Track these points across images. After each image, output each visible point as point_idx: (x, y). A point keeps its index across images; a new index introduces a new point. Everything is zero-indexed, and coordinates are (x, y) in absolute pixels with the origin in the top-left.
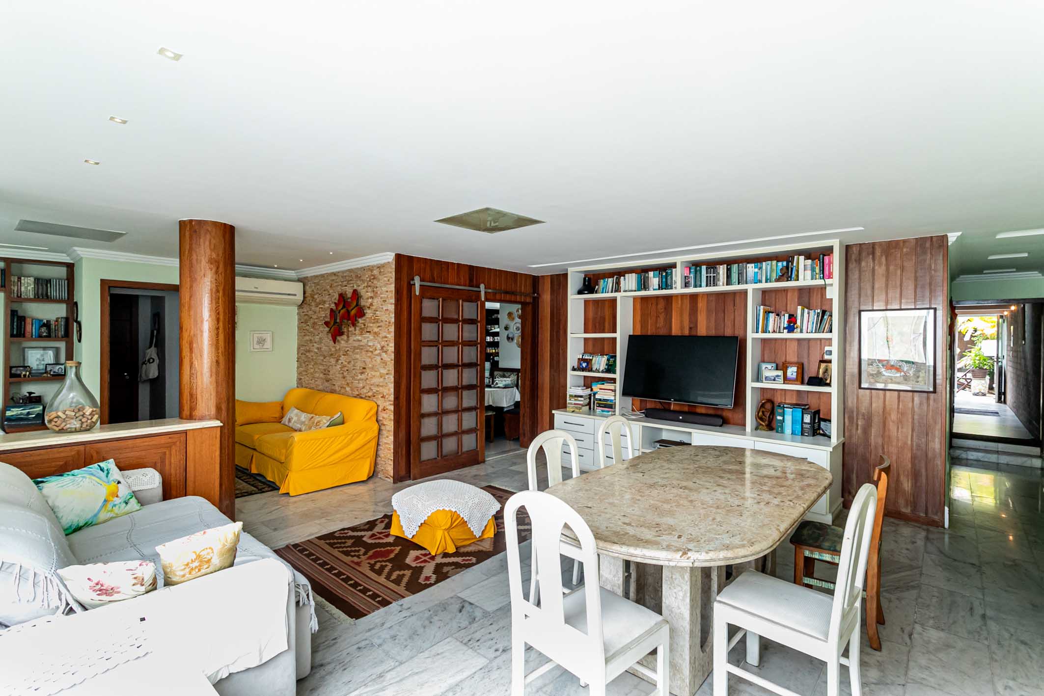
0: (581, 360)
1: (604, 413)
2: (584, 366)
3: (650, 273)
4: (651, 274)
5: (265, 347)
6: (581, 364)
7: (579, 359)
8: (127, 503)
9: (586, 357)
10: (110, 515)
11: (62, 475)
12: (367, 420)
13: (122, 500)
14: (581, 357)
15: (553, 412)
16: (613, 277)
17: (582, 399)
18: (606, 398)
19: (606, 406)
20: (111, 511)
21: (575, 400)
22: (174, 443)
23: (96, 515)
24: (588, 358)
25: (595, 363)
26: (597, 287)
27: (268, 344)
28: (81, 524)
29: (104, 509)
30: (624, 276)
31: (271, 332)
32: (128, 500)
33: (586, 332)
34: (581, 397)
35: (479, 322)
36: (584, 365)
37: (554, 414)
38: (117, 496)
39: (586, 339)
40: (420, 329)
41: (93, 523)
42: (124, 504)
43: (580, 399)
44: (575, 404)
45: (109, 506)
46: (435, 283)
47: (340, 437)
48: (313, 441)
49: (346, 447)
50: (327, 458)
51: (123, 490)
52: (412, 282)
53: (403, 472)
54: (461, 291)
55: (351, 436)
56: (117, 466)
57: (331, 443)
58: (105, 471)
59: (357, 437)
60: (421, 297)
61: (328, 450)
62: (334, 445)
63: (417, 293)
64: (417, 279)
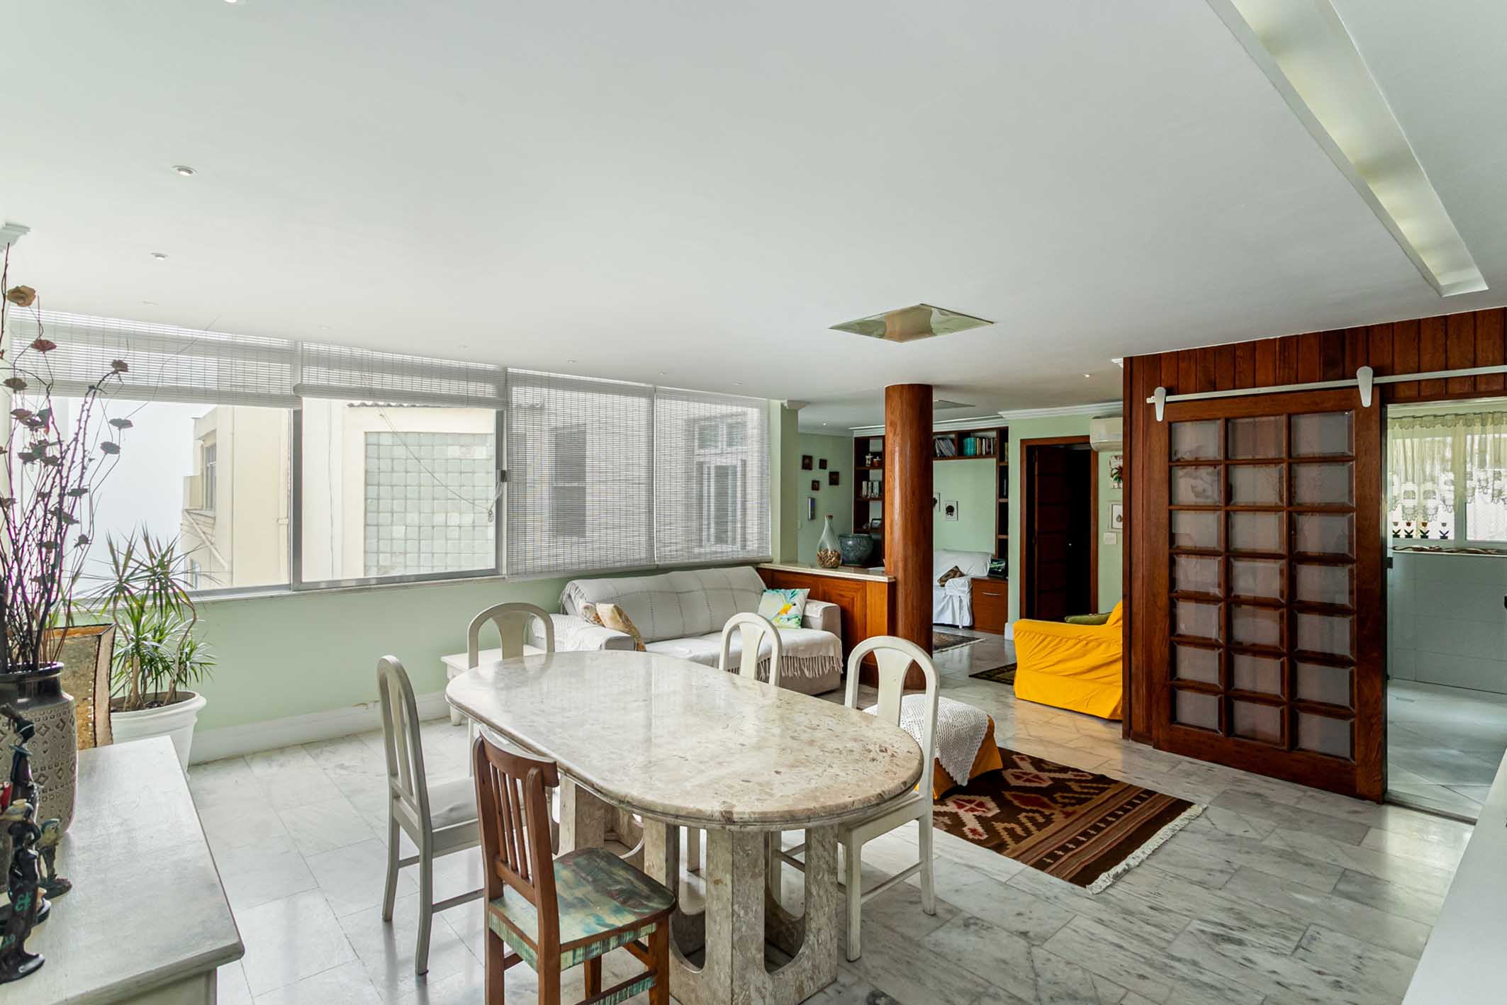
8: (790, 620)
11: (773, 590)
13: (789, 617)
22: (859, 590)
29: (775, 619)
32: (793, 619)
35: (1353, 459)
38: (787, 613)
40: (1171, 482)
42: (788, 620)
45: (779, 617)
46: (1215, 390)
47: (1069, 639)
48: (1033, 634)
49: (1077, 658)
50: (1053, 665)
51: (794, 611)
52: (1149, 401)
53: (1140, 725)
54: (1281, 396)
55: (1084, 642)
56: (806, 594)
57: (1058, 644)
58: (793, 595)
59: (1094, 648)
60: (1170, 424)
61: (1055, 653)
62: (1062, 649)
63: (1159, 418)
64: (1160, 391)
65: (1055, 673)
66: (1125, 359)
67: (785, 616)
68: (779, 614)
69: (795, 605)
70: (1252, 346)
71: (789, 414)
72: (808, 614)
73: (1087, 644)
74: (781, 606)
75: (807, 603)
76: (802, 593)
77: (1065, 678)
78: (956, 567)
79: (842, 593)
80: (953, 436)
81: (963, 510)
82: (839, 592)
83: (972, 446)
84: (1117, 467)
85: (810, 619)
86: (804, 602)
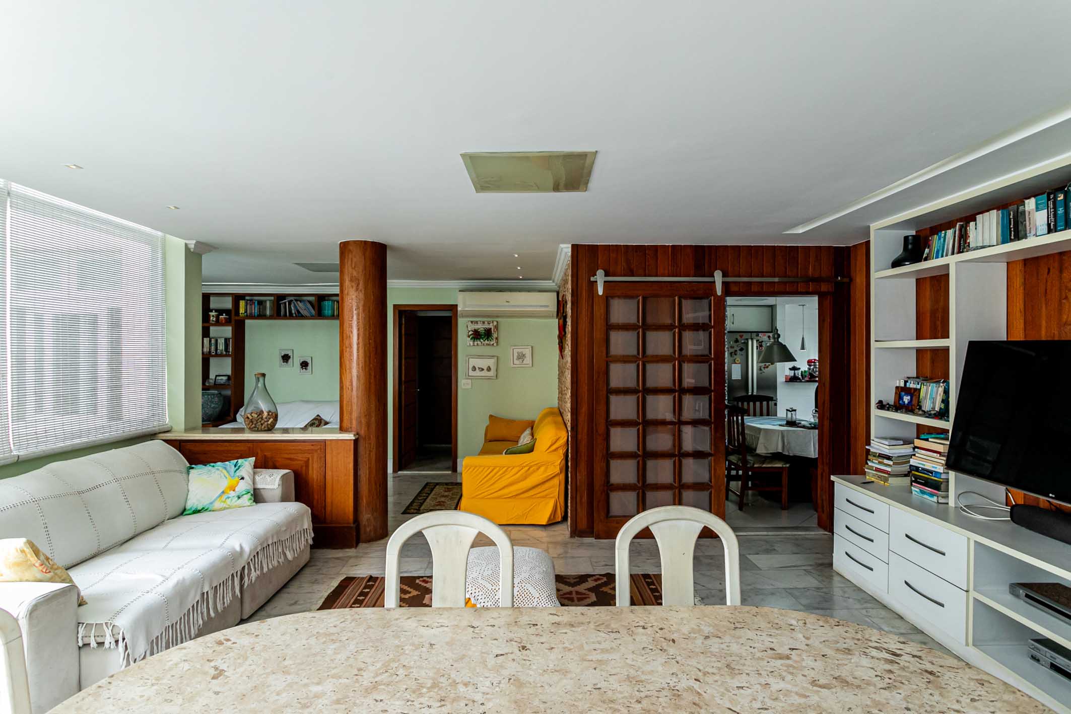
0: (901, 391)
1: (925, 496)
2: (906, 402)
3: (1027, 201)
4: (1030, 204)
5: (524, 362)
6: (901, 398)
7: (897, 388)
8: (239, 498)
9: (911, 385)
10: (222, 505)
11: (206, 465)
12: (550, 452)
13: (237, 494)
14: (902, 385)
15: (833, 478)
16: (954, 226)
17: (891, 463)
18: (928, 466)
19: (927, 483)
20: (224, 502)
21: (880, 463)
22: (316, 451)
23: (211, 503)
24: (915, 386)
25: (925, 398)
26: (927, 251)
27: (528, 360)
28: (199, 508)
29: (219, 499)
30: (975, 220)
31: (530, 347)
32: (242, 495)
33: (919, 337)
34: (889, 458)
35: (712, 327)
36: (906, 399)
37: (833, 482)
38: (234, 490)
39: (920, 352)
40: (607, 341)
41: (209, 509)
42: (237, 498)
43: (886, 461)
44: (877, 470)
45: (225, 496)
46: (633, 276)
47: (514, 468)
48: (482, 468)
49: (522, 481)
50: (500, 490)
51: (243, 486)
52: (592, 279)
53: (583, 524)
54: (676, 284)
55: (526, 468)
56: (253, 464)
57: (503, 473)
58: (237, 467)
59: (534, 471)
60: (607, 297)
61: (500, 480)
62: (507, 476)
63: (600, 292)
64: (600, 273)
65: (498, 498)
66: (573, 246)
67: (232, 493)
68: (223, 492)
69: (243, 478)
70: (655, 248)
71: (194, 257)
72: (259, 486)
73: (529, 469)
74: (225, 483)
75: (255, 473)
76: (247, 464)
77: (510, 500)
78: (318, 415)
79: (292, 456)
80: (312, 299)
81: (317, 366)
82: (286, 456)
83: (330, 308)
84: (473, 329)
85: (263, 492)
86: (252, 473)
